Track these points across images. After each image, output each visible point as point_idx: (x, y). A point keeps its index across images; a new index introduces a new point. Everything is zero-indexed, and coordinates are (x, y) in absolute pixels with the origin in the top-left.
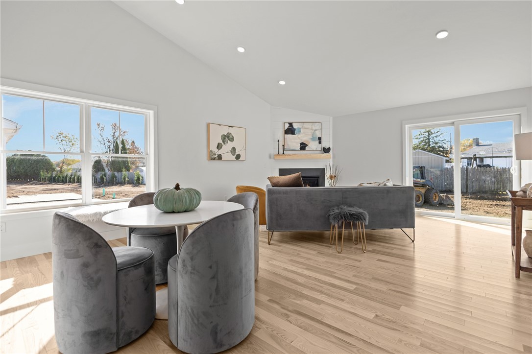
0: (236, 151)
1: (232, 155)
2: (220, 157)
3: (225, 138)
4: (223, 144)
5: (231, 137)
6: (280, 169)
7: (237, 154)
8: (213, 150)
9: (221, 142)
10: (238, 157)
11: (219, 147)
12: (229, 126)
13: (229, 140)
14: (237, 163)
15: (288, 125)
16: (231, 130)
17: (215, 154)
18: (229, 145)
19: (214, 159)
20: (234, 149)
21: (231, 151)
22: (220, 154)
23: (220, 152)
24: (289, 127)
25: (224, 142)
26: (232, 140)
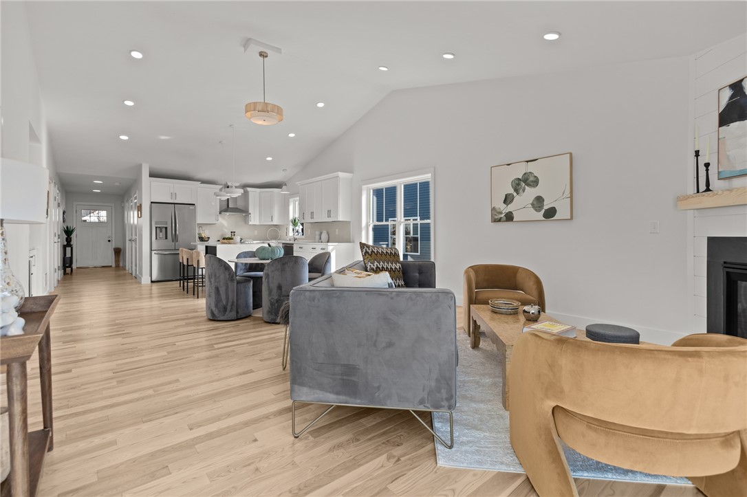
0: (545, 203)
1: (536, 210)
2: (509, 217)
3: (518, 184)
4: (515, 194)
5: (532, 179)
6: (712, 241)
7: (546, 207)
8: (497, 207)
9: (511, 191)
10: (550, 213)
11: (508, 200)
12: (527, 162)
13: (528, 185)
14: (550, 225)
15: (728, 93)
16: (531, 168)
17: (501, 213)
18: (530, 193)
19: (500, 220)
20: (539, 200)
21: (532, 204)
22: (511, 212)
23: (510, 208)
24: (731, 98)
25: (516, 190)
26: (535, 183)
